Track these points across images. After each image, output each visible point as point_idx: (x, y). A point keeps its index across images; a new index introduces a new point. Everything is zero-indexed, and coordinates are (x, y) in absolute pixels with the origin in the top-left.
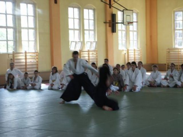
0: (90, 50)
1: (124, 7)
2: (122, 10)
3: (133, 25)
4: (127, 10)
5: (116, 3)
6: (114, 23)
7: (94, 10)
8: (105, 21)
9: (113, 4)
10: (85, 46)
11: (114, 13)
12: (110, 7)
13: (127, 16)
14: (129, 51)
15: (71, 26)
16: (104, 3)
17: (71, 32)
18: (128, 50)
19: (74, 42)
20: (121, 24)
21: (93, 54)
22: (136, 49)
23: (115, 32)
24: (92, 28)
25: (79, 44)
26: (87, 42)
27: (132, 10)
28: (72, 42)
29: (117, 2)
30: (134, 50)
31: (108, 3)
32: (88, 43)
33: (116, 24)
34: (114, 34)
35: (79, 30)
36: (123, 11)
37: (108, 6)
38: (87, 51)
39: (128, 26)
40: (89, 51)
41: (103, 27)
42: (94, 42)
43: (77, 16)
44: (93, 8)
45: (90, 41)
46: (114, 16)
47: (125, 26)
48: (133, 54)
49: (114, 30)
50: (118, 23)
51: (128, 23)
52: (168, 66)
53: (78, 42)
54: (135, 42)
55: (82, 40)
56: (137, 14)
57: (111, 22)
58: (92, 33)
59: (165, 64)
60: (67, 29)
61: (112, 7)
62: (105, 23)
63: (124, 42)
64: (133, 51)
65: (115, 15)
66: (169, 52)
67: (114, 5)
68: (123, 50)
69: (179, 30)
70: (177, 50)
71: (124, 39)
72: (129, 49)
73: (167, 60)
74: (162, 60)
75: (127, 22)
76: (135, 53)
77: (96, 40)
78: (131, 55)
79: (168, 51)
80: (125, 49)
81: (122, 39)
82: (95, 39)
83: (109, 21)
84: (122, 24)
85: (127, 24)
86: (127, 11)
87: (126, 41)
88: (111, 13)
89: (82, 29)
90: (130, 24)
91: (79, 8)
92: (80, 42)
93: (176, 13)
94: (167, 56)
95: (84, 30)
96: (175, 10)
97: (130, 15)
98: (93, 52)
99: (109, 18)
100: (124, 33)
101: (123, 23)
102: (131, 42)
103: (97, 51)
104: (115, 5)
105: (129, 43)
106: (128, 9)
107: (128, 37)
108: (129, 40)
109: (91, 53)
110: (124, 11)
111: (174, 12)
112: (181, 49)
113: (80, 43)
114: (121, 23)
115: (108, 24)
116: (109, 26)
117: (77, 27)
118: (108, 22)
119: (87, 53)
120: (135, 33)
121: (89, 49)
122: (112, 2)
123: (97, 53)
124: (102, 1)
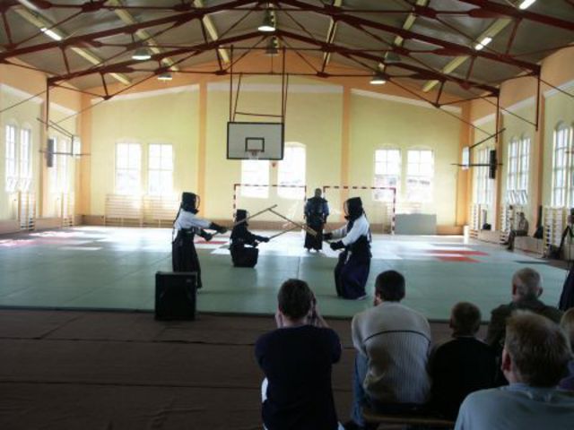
6: (51, 153)
7: (30, 131)
11: (51, 138)
14: (64, 196)
18: (63, 194)
20: (65, 156)
23: (52, 166)
31: (45, 120)
33: (54, 155)
34: (50, 169)
36: (73, 137)
37: (45, 125)
41: (36, 158)
44: (28, 129)
49: (50, 164)
57: (48, 151)
59: (103, 216)
62: (41, 151)
65: (53, 141)
66: (108, 199)
69: (123, 169)
73: (106, 211)
74: (97, 209)
79: (107, 197)
84: (69, 156)
88: (48, 137)
91: (15, 127)
93: (119, 145)
94: (106, 205)
95: (20, 161)
99: (45, 146)
101: (72, 154)
111: (116, 144)
114: (67, 154)
115: (44, 154)
116: (45, 157)
118: (44, 150)
124: (38, 119)
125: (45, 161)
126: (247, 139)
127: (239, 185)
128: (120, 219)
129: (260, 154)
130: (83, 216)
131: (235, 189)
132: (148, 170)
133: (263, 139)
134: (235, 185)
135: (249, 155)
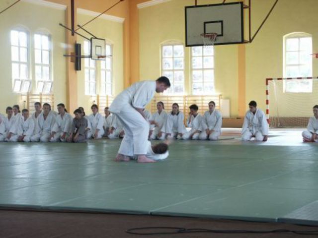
0: (43, 94)
1: (93, 34)
2: (90, 38)
3: (105, 60)
4: (96, 38)
5: (81, 29)
6: (79, 56)
7: (50, 37)
8: (65, 54)
9: (77, 30)
10: (36, 87)
12: (73, 35)
13: (97, 48)
14: (100, 98)
15: (14, 57)
16: (64, 28)
17: (15, 67)
18: (98, 97)
19: (19, 80)
20: (88, 59)
21: (47, 99)
22: (110, 95)
23: (80, 69)
24: (46, 62)
25: (26, 83)
26: (39, 81)
27: (104, 40)
28: (15, 80)
29: (83, 27)
30: (107, 97)
32: (40, 83)
33: (82, 59)
34: (78, 72)
35: (28, 64)
36: (91, 40)
38: (38, 95)
39: (98, 61)
40: (41, 95)
41: (62, 61)
42: (50, 82)
43: (24, 43)
44: (48, 34)
45: (43, 80)
46: (78, 47)
47: (94, 61)
48: (105, 102)
49: (78, 67)
50: (84, 57)
51: (99, 57)
53: (26, 81)
54: (109, 86)
55: (31, 78)
56: (112, 47)
57: (75, 54)
58: (46, 69)
60: (9, 62)
61: (75, 34)
62: (66, 56)
63: (92, 85)
64: (105, 98)
65: (80, 45)
66: (155, 101)
67: (78, 32)
68: (91, 96)
69: (169, 70)
70: (166, 99)
71: (93, 80)
72: (100, 95)
75: (96, 55)
76: (107, 100)
77: (52, 80)
78: (102, 103)
79: (154, 99)
80: (94, 94)
81: (89, 80)
82: (50, 78)
83: (72, 53)
84: (90, 59)
85: (97, 58)
86: (97, 40)
87: (96, 85)
88: (74, 42)
89: (31, 64)
90: (101, 59)
91: (28, 33)
92: (28, 81)
93: (164, 48)
94: (152, 107)
95: (34, 64)
96: (163, 43)
97: (101, 47)
98: (48, 97)
99: (72, 50)
100: (92, 72)
101: (90, 56)
102: (103, 85)
103: (53, 95)
104: (80, 31)
105: (100, 86)
106: (98, 37)
107: (98, 79)
108: (100, 83)
109: (43, 97)
110: (93, 39)
111: (162, 46)
112: (171, 97)
113: (28, 83)
115: (70, 58)
116: (72, 61)
117: (24, 59)
118: (70, 54)
119: (39, 97)
120: (109, 74)
121: (41, 91)
122: (76, 28)
123: (53, 99)
124: (61, 25)
125: (72, 65)
126: (205, 23)
127: (271, 79)
131: (267, 84)
132: (192, 70)
133: (222, 22)
134: (267, 80)
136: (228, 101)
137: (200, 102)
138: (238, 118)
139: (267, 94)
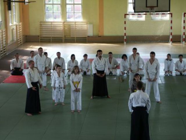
18: (17, 26)
23: (11, 10)
33: (12, 3)
52: (41, 37)
59: (39, 36)
68: (11, 26)
69: (50, 4)
73: (40, 33)
74: (34, 31)
94: (40, 28)
108: (13, 15)
115: (6, 2)
128: (50, 37)
129: (156, 9)
130: (26, 36)
131: (125, 17)
132: (66, 4)
134: (125, 15)
135: (149, 9)
136: (92, 25)
137: (74, 26)
138: (99, 37)
139: (125, 23)
